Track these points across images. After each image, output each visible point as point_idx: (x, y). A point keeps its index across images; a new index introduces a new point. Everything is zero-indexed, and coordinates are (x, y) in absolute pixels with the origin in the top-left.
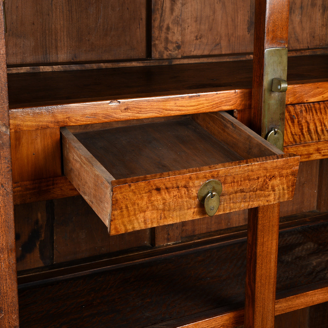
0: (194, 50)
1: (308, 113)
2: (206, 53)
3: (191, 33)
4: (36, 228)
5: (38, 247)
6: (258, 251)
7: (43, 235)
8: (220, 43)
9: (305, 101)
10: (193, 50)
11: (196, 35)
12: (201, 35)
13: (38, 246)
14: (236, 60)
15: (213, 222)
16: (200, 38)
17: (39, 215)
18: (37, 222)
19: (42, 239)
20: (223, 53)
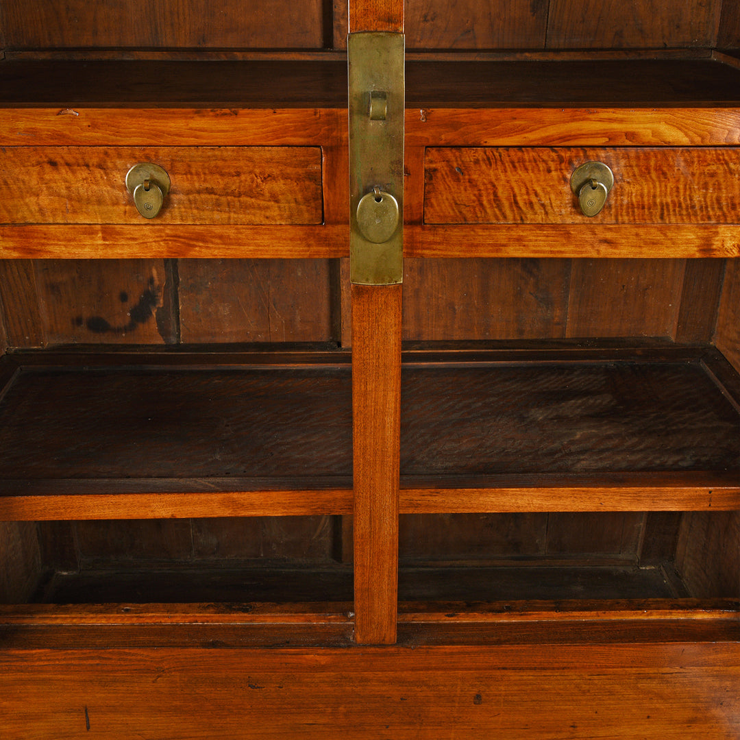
0: (421, 39)
1: (493, 166)
2: (445, 44)
3: (414, 10)
4: (150, 288)
5: (155, 316)
6: (356, 405)
7: (161, 301)
8: (473, 30)
9: (482, 142)
10: (418, 39)
11: (423, 13)
12: (434, 13)
13: (154, 314)
14: (495, 60)
15: (456, 326)
16: (433, 19)
17: (154, 272)
18: (151, 281)
19: (161, 306)
20: (480, 46)
